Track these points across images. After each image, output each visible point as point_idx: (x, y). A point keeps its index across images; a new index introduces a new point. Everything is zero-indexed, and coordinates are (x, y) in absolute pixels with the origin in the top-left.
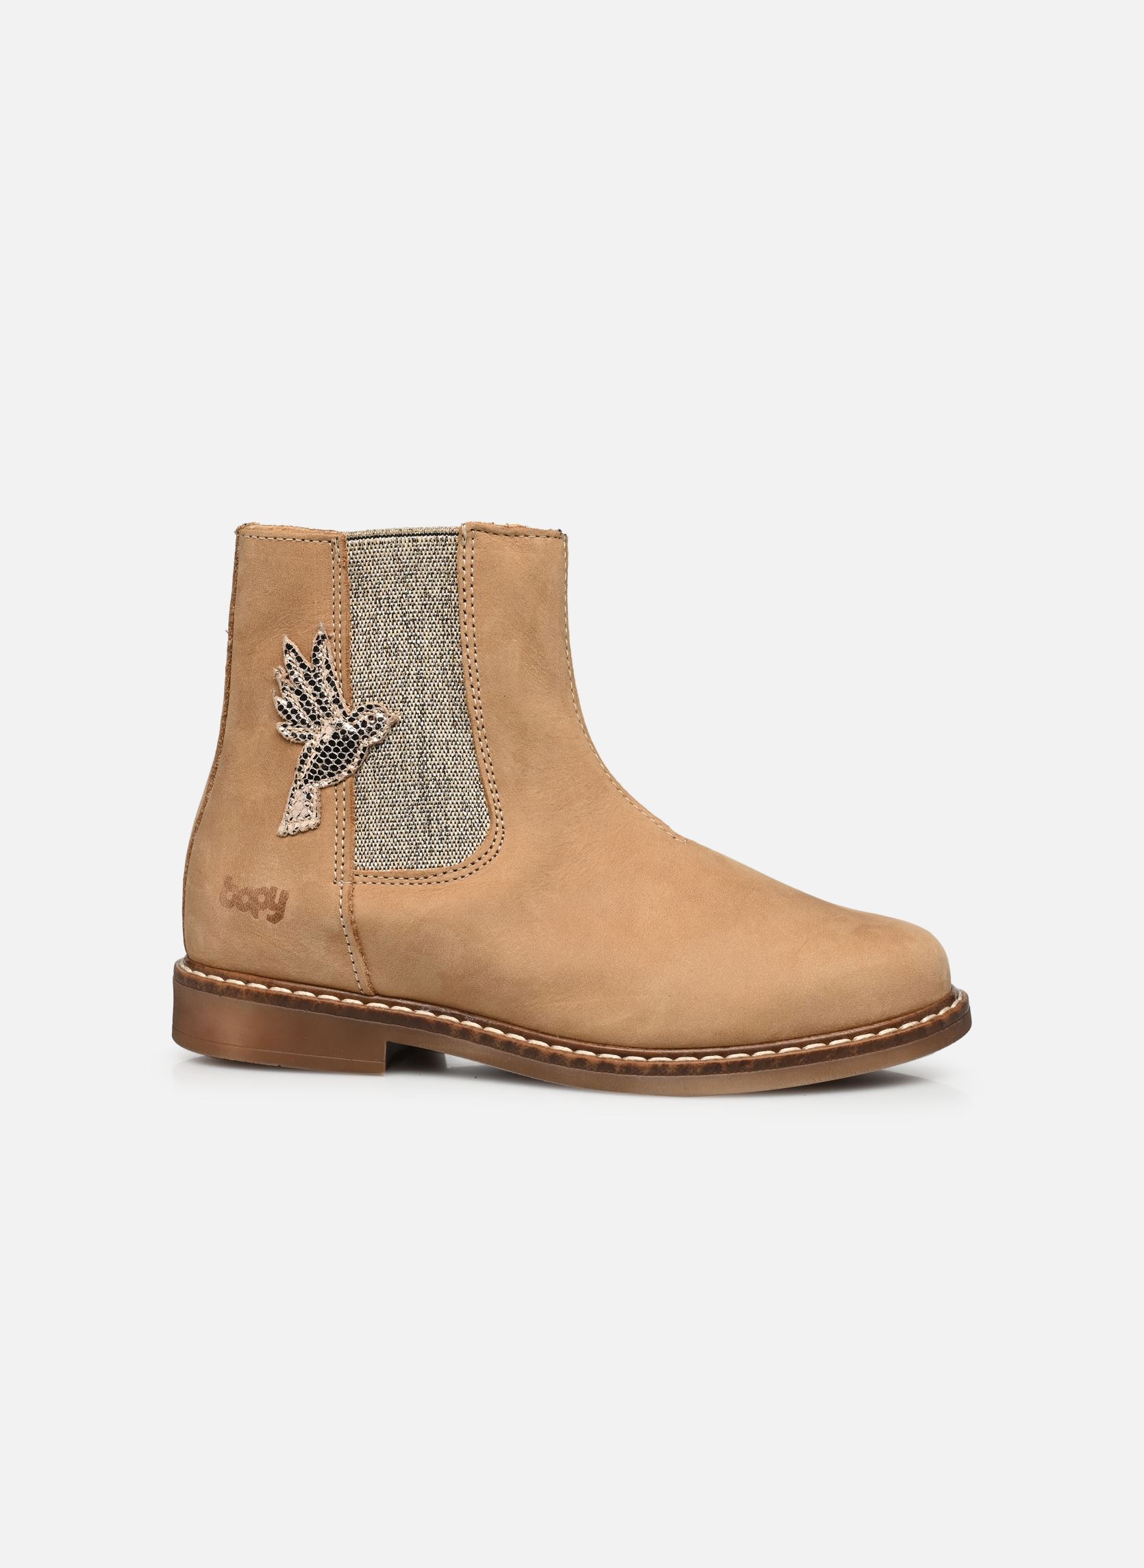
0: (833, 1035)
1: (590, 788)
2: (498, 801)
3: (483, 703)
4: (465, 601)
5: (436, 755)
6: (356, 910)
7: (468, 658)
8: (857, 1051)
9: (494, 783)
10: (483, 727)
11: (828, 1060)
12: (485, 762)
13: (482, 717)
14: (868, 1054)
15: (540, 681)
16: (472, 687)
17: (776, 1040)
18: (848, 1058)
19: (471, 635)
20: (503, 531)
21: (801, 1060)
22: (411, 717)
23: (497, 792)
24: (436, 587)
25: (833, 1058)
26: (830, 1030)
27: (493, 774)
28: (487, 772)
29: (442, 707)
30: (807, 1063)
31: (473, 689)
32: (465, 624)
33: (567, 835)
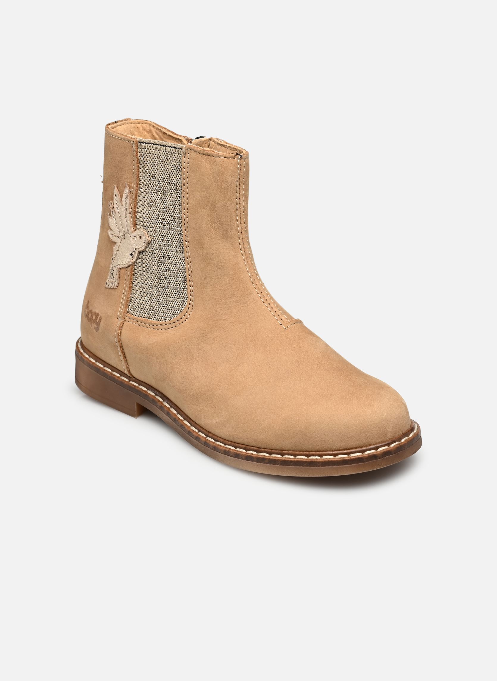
0: (311, 453)
1: (240, 292)
2: (193, 291)
3: (189, 240)
4: (184, 185)
5: (166, 262)
6: (122, 335)
7: (184, 215)
8: (321, 465)
9: (192, 282)
10: (189, 252)
11: (305, 466)
12: (189, 270)
13: (189, 247)
14: (327, 467)
15: (218, 233)
16: (185, 230)
17: (283, 450)
18: (316, 467)
19: (186, 203)
20: (202, 152)
21: (292, 464)
22: (157, 241)
23: (193, 287)
24: (174, 175)
25: (308, 466)
26: (310, 450)
27: (192, 277)
28: (189, 275)
29: (172, 238)
30: (295, 466)
31: (186, 231)
32: (184, 197)
33: (222, 316)
